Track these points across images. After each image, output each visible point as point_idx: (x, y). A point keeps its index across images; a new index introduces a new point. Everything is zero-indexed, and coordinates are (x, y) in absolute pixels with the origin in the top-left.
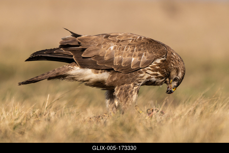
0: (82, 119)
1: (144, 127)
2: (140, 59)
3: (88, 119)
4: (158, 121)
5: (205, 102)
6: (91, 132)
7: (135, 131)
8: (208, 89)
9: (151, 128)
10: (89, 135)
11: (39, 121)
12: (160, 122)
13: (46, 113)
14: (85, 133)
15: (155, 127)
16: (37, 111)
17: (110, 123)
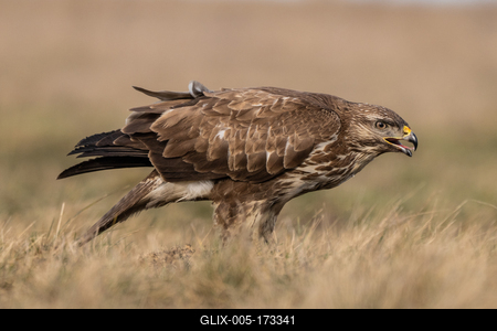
0: (137, 257)
1: (271, 274)
2: (282, 152)
3: (150, 259)
4: (302, 262)
5: (405, 221)
6: (156, 285)
7: (254, 283)
8: (410, 195)
9: (287, 277)
10: (151, 290)
11: (43, 260)
12: (306, 264)
13: (58, 244)
14: (143, 288)
15: (295, 275)
16: (39, 240)
17: (197, 264)
